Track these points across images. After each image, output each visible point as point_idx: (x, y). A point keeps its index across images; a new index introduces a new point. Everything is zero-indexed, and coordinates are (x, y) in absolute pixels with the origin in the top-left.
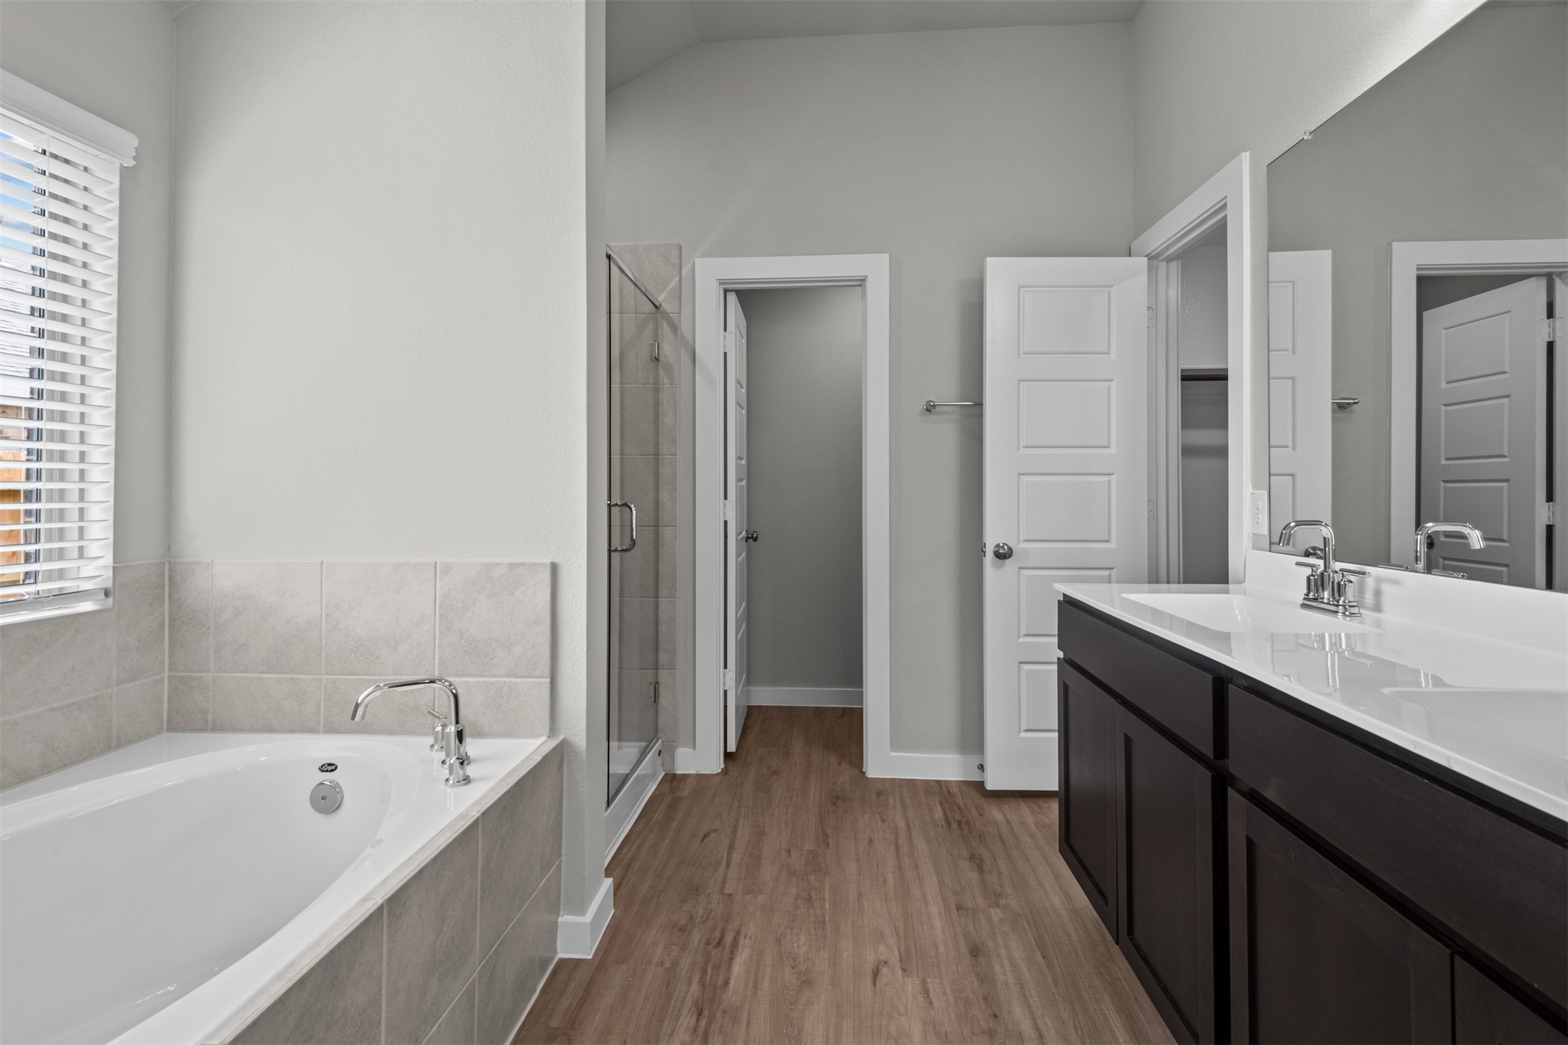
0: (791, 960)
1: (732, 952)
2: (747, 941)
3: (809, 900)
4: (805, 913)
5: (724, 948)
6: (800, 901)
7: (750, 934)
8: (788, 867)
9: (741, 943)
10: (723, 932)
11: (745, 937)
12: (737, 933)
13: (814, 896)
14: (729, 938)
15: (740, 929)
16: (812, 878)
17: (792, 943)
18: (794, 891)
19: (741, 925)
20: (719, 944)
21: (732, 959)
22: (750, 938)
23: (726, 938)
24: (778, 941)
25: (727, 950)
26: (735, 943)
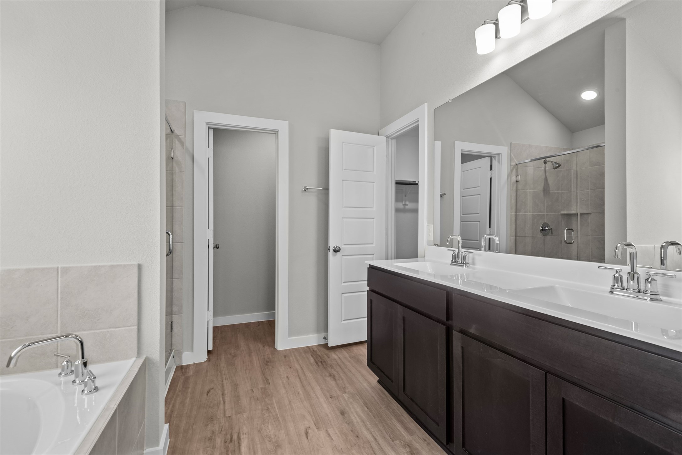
0: (268, 438)
1: (239, 443)
2: (245, 436)
3: (268, 409)
4: (268, 416)
5: (234, 442)
6: (264, 411)
7: (245, 432)
8: (254, 397)
9: (242, 437)
10: (231, 435)
11: (243, 434)
12: (239, 433)
13: (269, 407)
14: (235, 437)
15: (239, 431)
16: (266, 400)
17: (266, 431)
18: (260, 407)
19: (239, 429)
20: (231, 441)
21: (240, 446)
22: (246, 434)
23: (234, 437)
24: (259, 431)
25: (236, 443)
26: (239, 438)
